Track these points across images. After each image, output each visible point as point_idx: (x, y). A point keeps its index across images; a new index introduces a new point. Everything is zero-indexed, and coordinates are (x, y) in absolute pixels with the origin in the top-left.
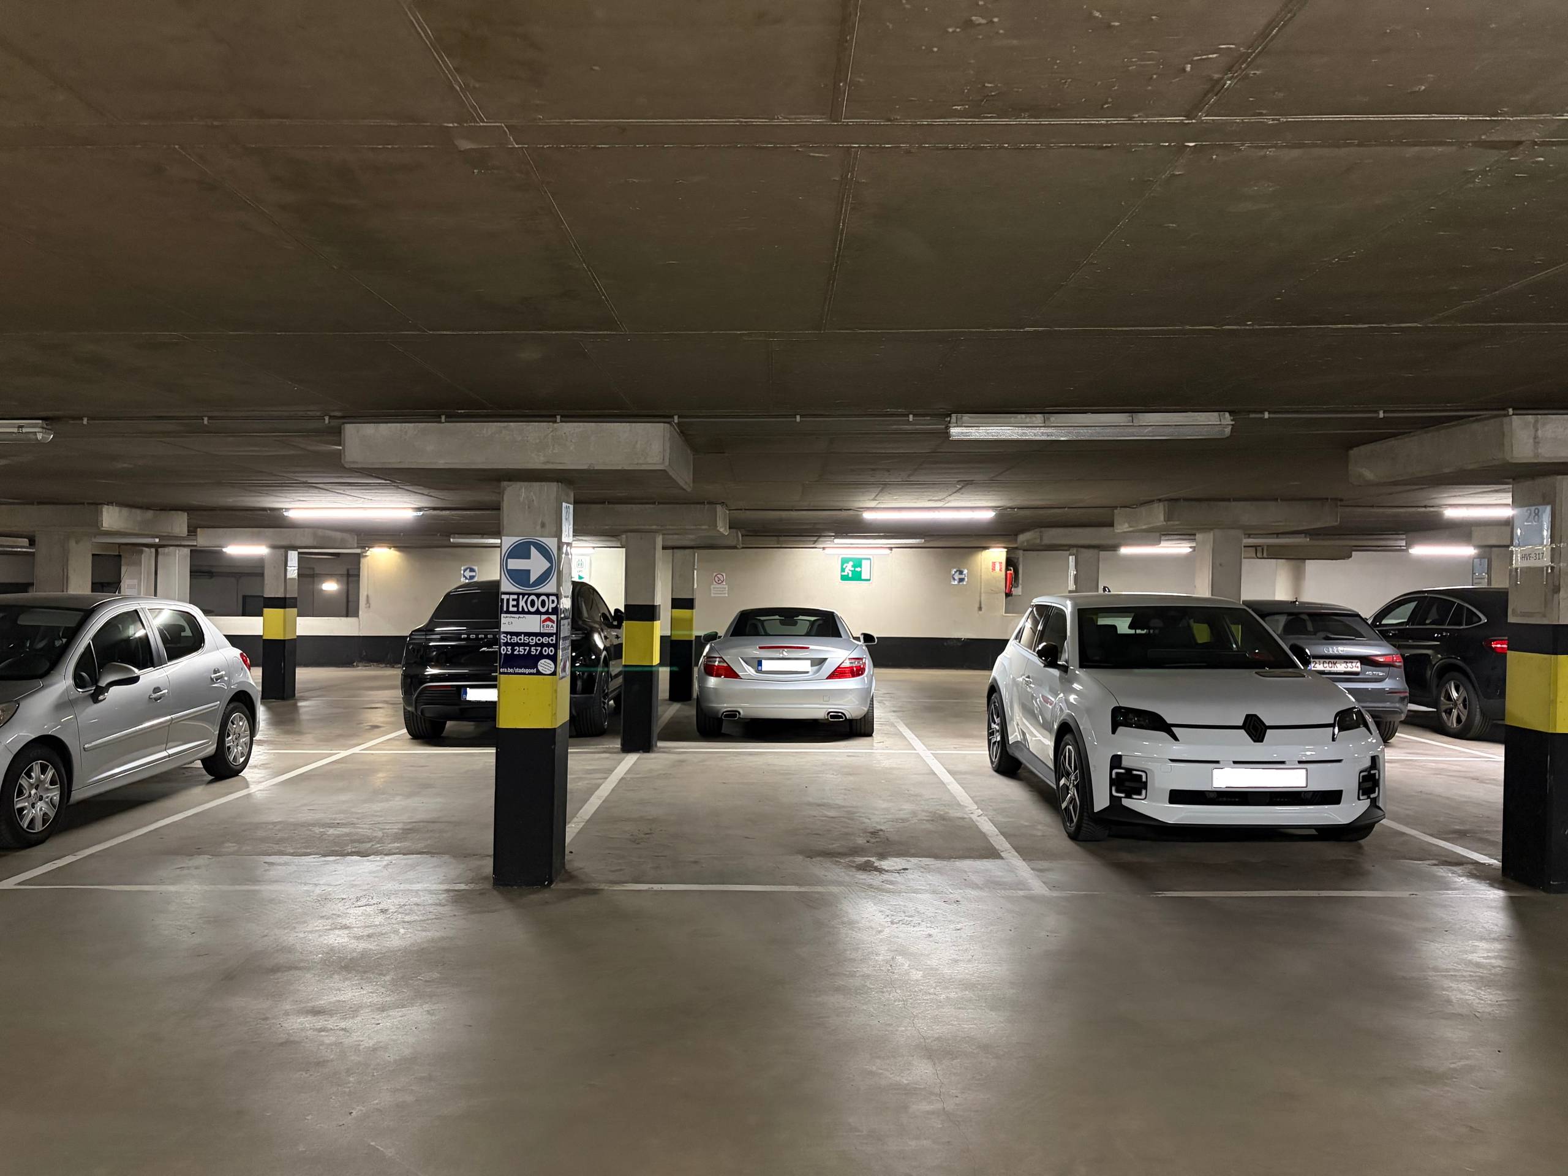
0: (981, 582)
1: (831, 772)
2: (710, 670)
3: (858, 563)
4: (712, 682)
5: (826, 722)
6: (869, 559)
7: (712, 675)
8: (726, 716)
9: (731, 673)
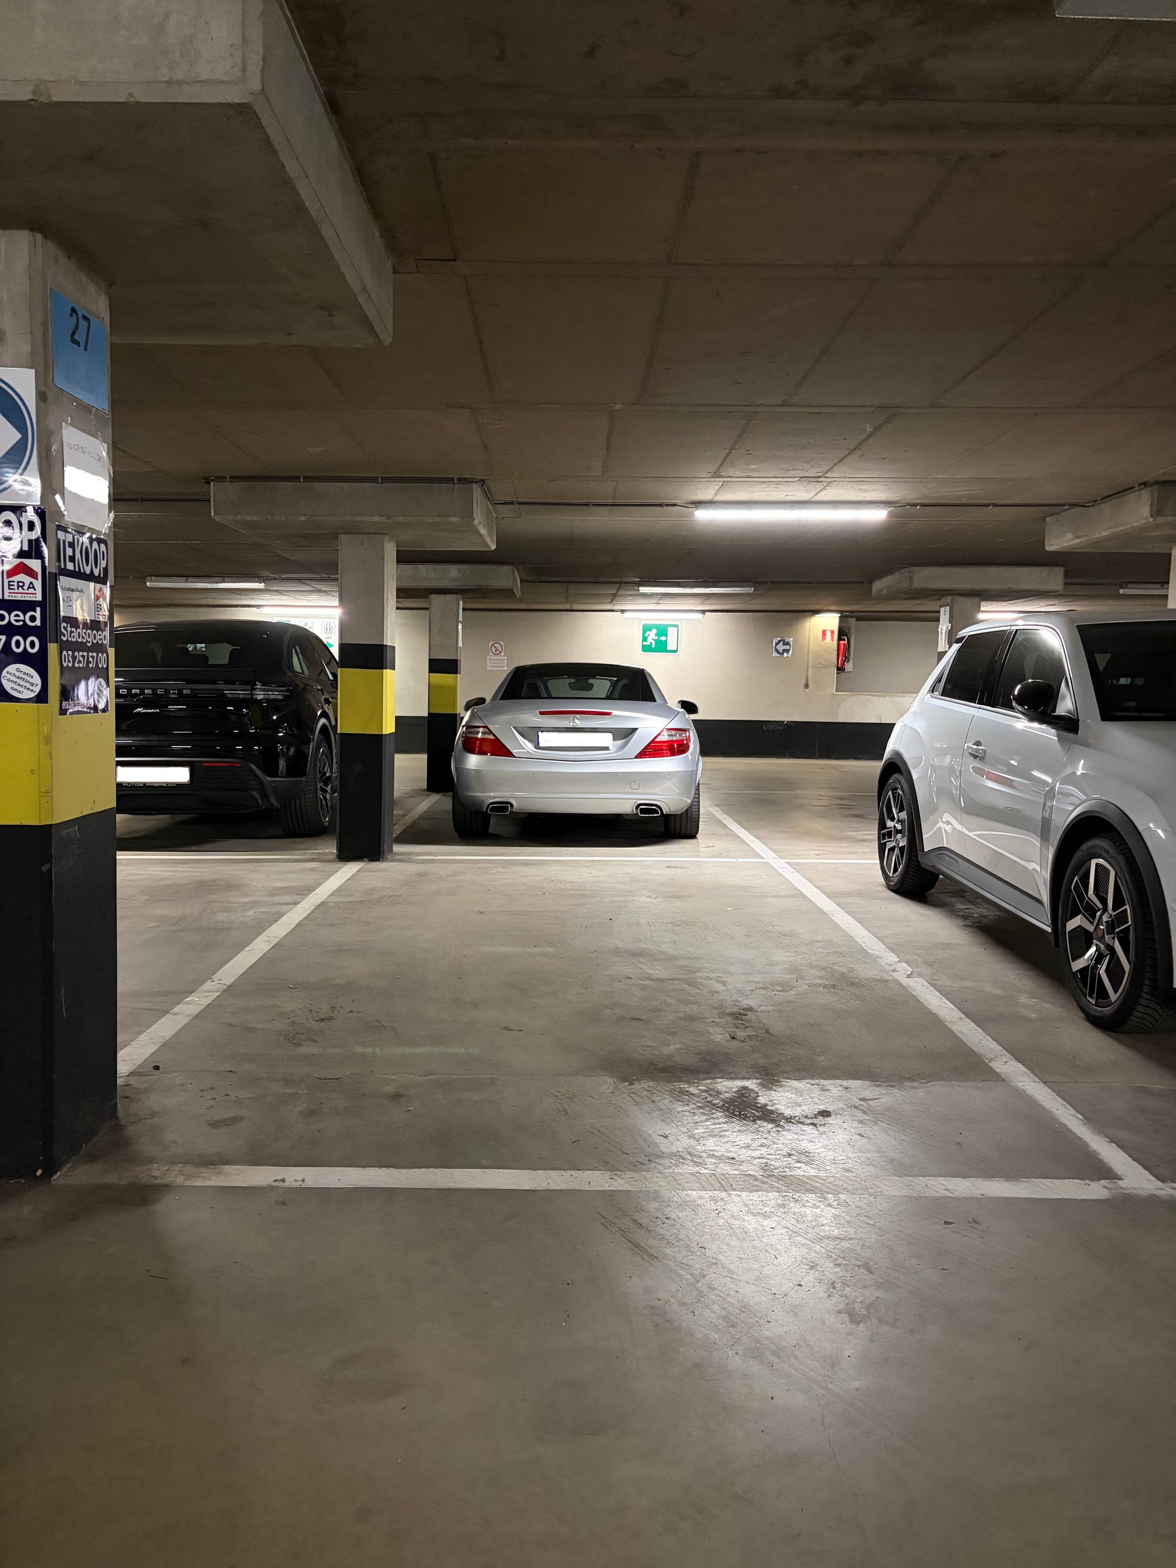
0: (808, 655)
1: (646, 893)
2: (471, 746)
3: (662, 631)
4: (473, 761)
5: (634, 818)
6: (677, 626)
7: (473, 752)
8: (493, 809)
9: (498, 749)
